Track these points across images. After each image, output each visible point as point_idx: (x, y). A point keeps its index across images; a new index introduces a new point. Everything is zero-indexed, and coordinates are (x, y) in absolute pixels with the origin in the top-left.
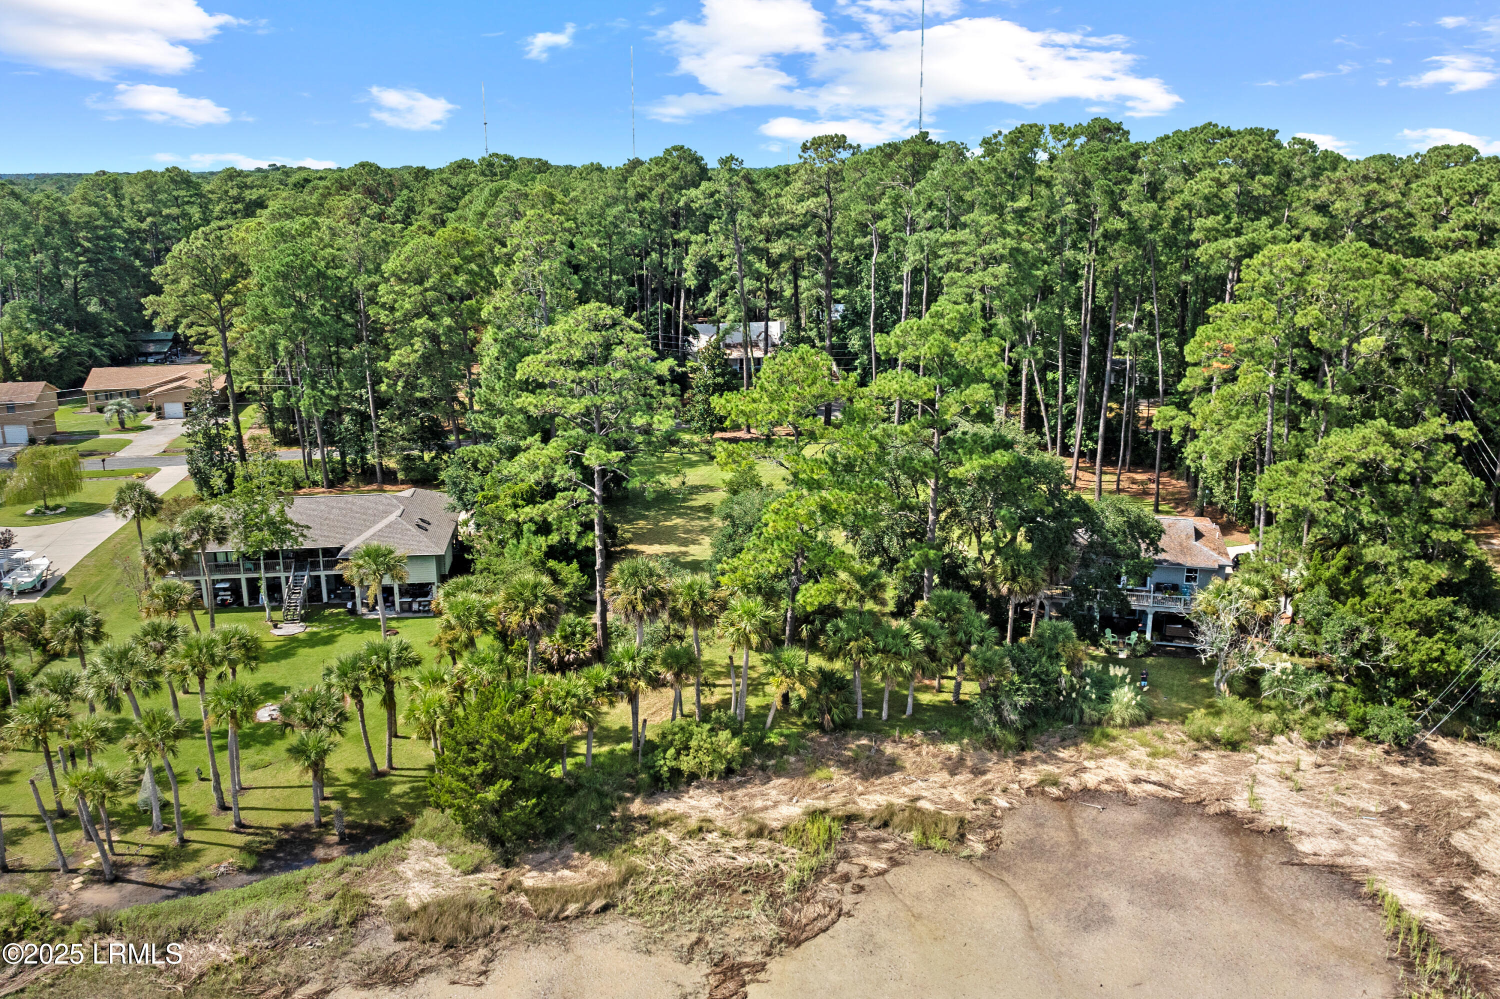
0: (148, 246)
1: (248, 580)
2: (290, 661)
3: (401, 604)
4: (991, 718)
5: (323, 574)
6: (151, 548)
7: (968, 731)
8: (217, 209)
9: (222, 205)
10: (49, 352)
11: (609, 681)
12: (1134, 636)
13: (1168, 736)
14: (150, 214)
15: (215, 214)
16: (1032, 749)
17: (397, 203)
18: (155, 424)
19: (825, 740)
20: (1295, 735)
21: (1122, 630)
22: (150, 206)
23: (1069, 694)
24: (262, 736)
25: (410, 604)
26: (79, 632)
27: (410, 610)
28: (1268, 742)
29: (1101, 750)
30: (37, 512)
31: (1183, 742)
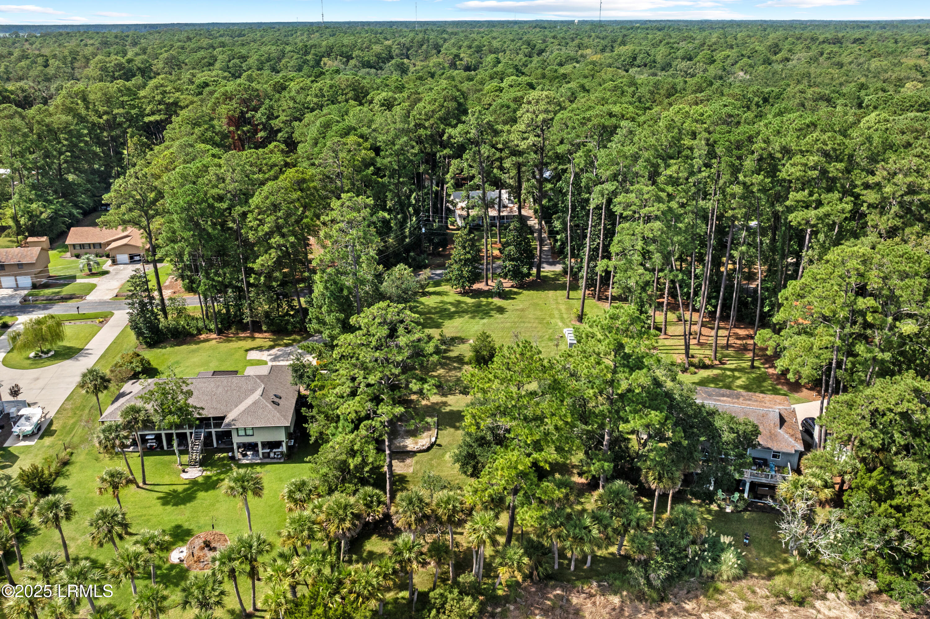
0: (105, 134)
1: (166, 434)
2: (192, 504)
3: (263, 453)
4: (642, 581)
5: (213, 430)
6: (102, 437)
7: (626, 585)
8: (148, 108)
9: (151, 106)
10: (44, 216)
11: (394, 569)
12: (737, 495)
13: (758, 590)
14: (106, 113)
15: (147, 112)
16: (668, 601)
17: (262, 110)
18: (111, 269)
19: (533, 589)
20: (842, 595)
21: (730, 491)
22: (105, 108)
23: (693, 558)
24: (174, 577)
25: (269, 453)
26: (56, 515)
27: (269, 457)
28: (824, 598)
29: (712, 604)
30: (37, 356)
31: (767, 597)
